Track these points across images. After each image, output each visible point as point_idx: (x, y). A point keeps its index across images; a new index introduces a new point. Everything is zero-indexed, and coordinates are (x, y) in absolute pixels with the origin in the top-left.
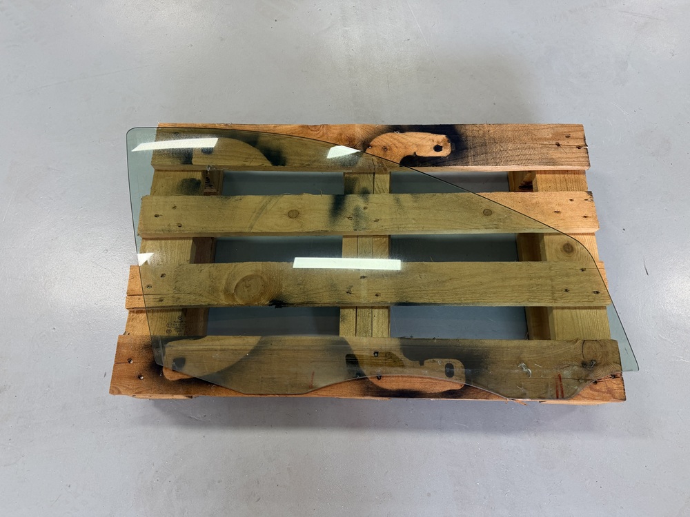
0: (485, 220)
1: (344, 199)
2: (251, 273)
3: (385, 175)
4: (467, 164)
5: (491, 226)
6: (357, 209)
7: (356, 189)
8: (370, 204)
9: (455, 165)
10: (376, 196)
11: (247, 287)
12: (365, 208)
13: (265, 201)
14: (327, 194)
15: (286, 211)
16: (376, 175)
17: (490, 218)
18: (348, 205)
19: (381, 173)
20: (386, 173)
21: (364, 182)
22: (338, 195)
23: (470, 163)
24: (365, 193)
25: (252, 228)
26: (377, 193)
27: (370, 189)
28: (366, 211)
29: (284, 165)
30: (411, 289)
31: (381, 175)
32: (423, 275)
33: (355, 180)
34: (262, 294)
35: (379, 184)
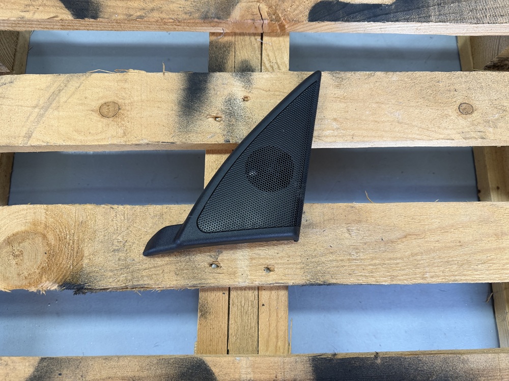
0: (463, 122)
1: (206, 81)
2: (23, 228)
3: (281, 39)
4: (427, 19)
5: (473, 135)
6: (230, 101)
7: (230, 63)
8: (254, 91)
9: (407, 20)
10: (265, 75)
11: (16, 256)
12: (245, 99)
13: (56, 85)
14: (175, 72)
15: (96, 104)
16: (265, 38)
17: (470, 118)
18: (212, 92)
19: (273, 34)
20: (283, 35)
21: (244, 50)
22: (195, 74)
23: (433, 18)
24: (245, 70)
25: (30, 137)
26: (267, 70)
27: (255, 63)
28: (247, 104)
29: (95, 17)
30: (332, 257)
31: (274, 39)
32: (354, 228)
33: (227, 47)
34: (44, 271)
35: (271, 54)
